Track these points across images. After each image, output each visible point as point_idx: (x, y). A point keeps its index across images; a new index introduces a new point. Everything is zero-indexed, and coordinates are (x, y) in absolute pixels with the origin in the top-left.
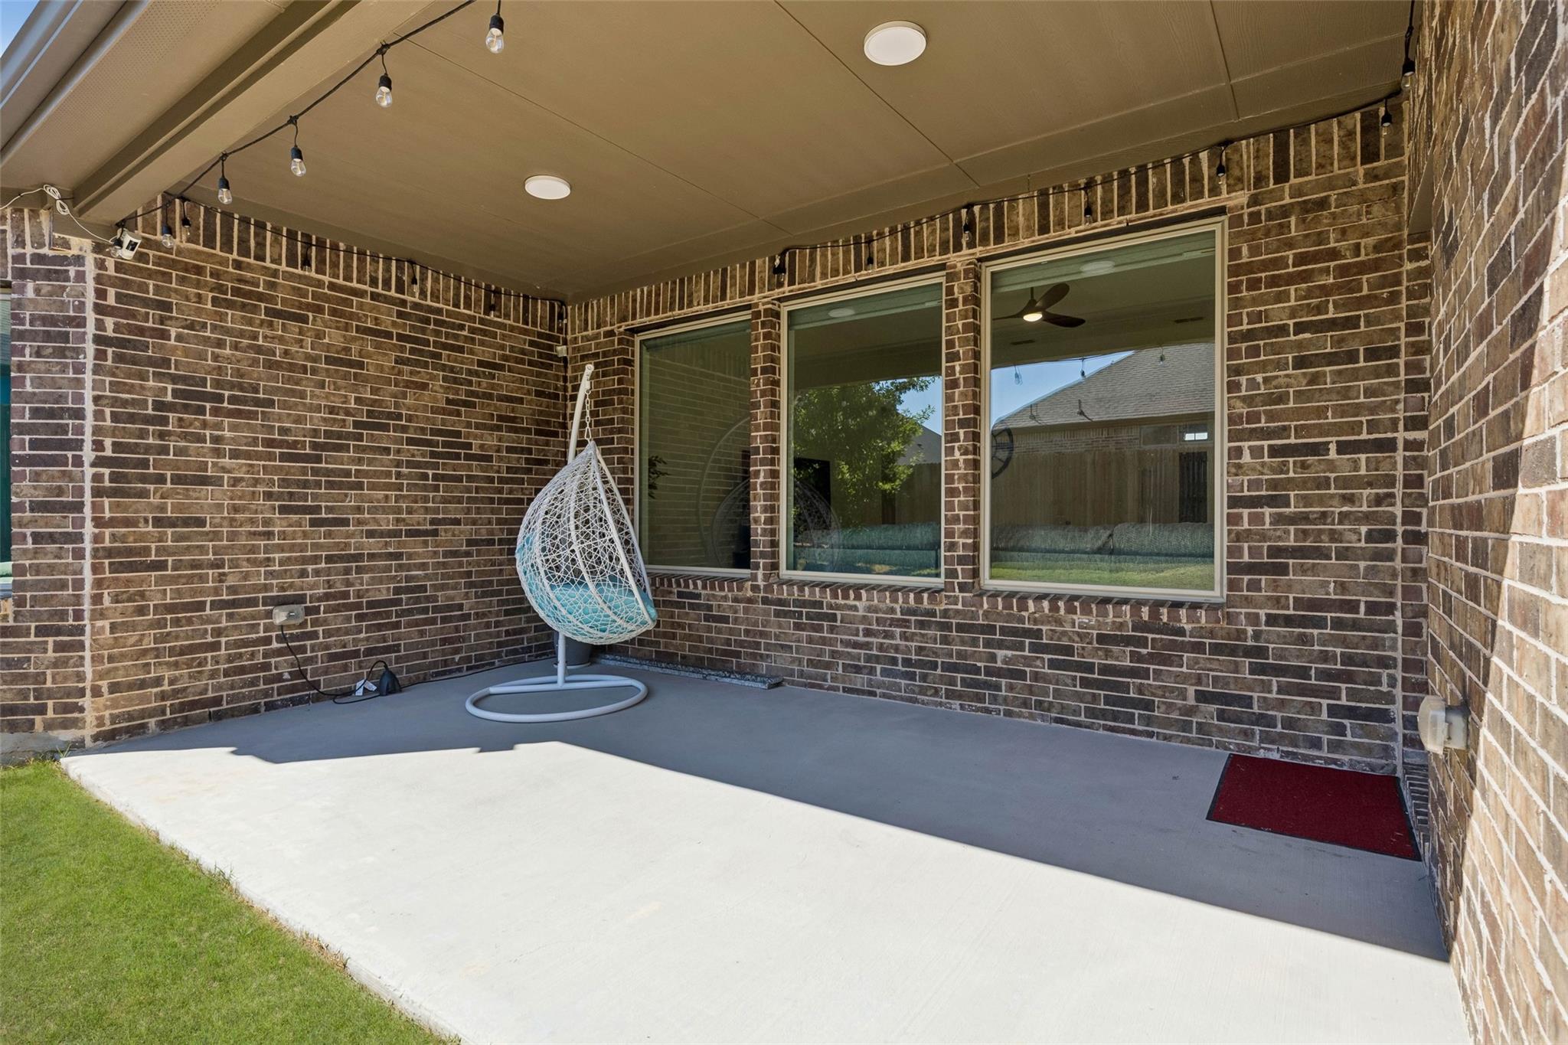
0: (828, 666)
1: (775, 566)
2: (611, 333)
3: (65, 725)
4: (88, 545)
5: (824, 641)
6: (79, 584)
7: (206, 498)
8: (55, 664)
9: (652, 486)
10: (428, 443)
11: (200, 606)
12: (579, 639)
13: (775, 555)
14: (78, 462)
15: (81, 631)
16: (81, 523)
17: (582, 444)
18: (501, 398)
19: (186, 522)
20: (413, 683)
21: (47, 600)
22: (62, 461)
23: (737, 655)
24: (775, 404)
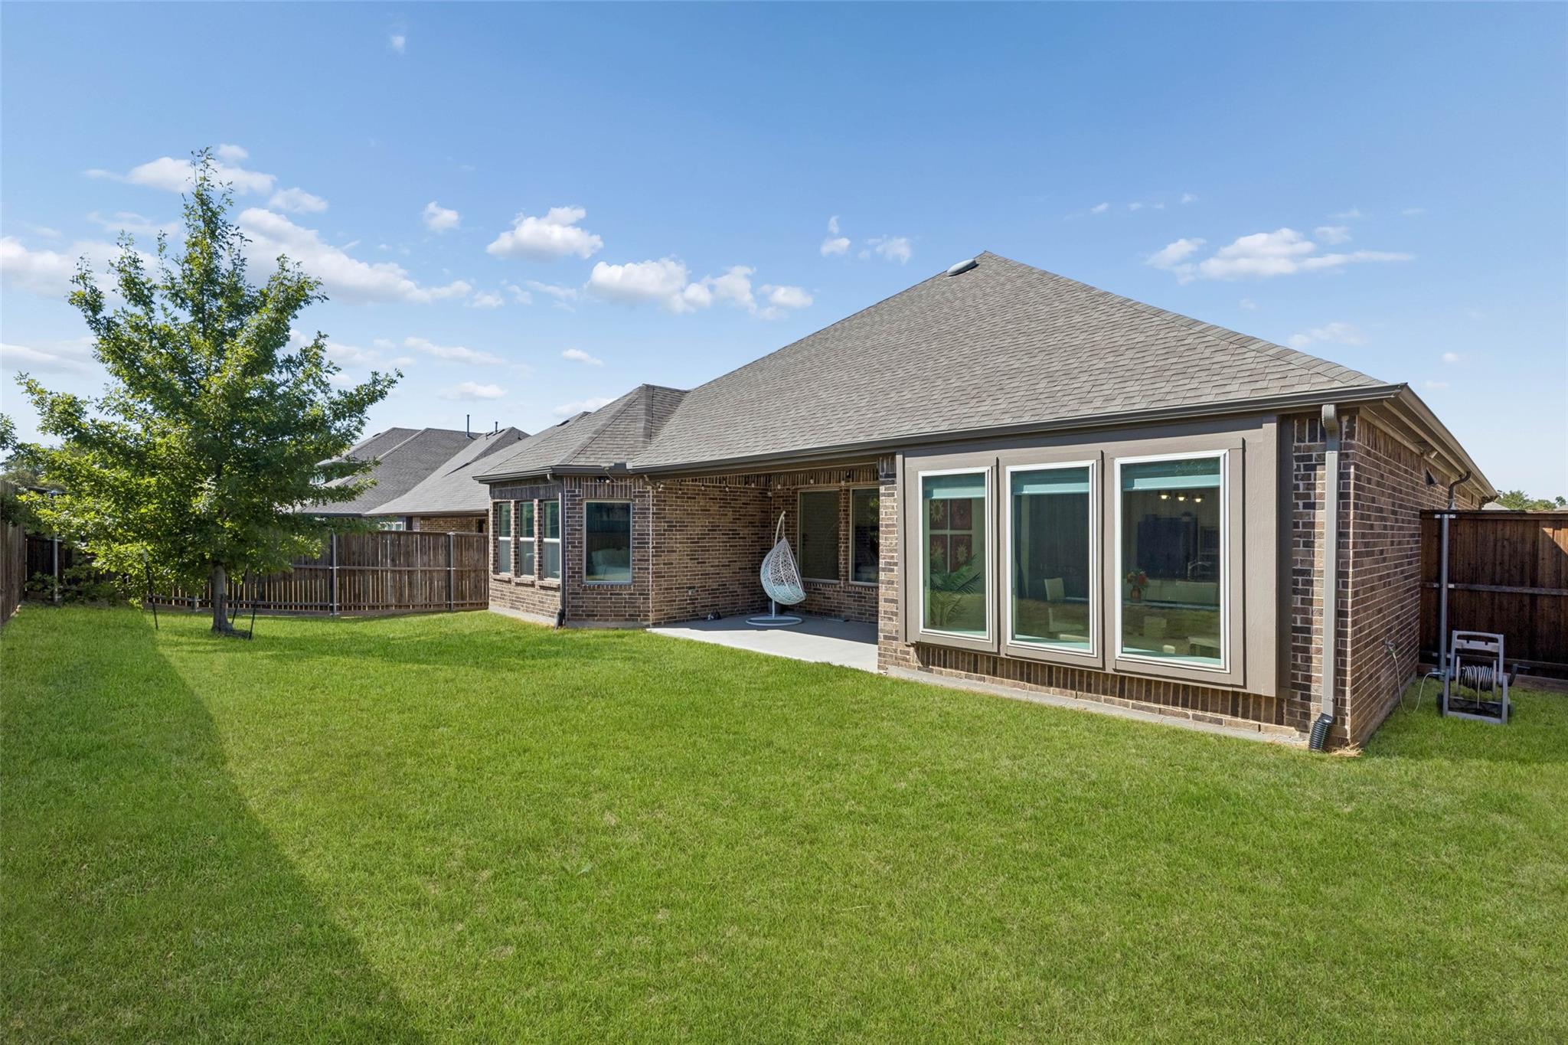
0: (864, 614)
1: (847, 580)
2: (788, 489)
3: (645, 620)
4: (650, 571)
5: (863, 606)
6: (649, 582)
7: (674, 556)
8: (643, 603)
9: (804, 545)
10: (728, 534)
11: (672, 589)
12: (781, 602)
13: (847, 575)
14: (648, 548)
15: (648, 594)
16: (649, 565)
17: (780, 538)
18: (750, 515)
19: (669, 564)
20: (725, 617)
21: (641, 586)
22: (644, 548)
23: (834, 611)
24: (848, 522)
